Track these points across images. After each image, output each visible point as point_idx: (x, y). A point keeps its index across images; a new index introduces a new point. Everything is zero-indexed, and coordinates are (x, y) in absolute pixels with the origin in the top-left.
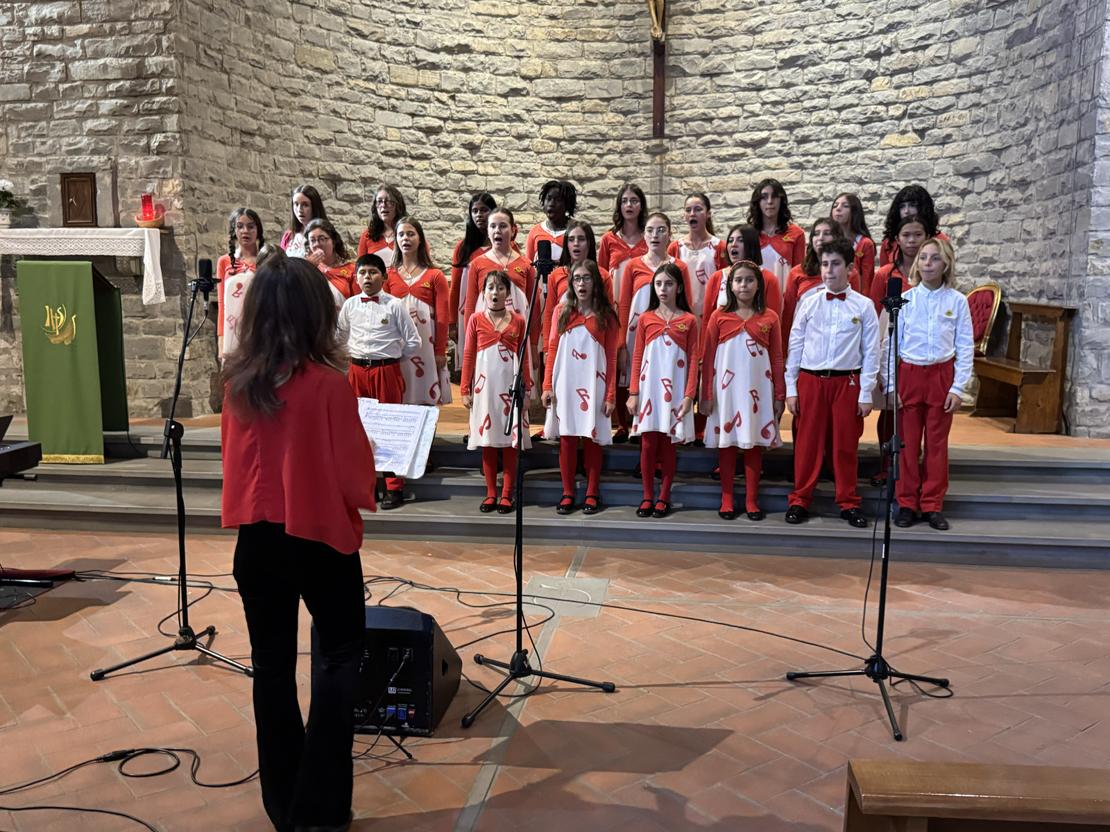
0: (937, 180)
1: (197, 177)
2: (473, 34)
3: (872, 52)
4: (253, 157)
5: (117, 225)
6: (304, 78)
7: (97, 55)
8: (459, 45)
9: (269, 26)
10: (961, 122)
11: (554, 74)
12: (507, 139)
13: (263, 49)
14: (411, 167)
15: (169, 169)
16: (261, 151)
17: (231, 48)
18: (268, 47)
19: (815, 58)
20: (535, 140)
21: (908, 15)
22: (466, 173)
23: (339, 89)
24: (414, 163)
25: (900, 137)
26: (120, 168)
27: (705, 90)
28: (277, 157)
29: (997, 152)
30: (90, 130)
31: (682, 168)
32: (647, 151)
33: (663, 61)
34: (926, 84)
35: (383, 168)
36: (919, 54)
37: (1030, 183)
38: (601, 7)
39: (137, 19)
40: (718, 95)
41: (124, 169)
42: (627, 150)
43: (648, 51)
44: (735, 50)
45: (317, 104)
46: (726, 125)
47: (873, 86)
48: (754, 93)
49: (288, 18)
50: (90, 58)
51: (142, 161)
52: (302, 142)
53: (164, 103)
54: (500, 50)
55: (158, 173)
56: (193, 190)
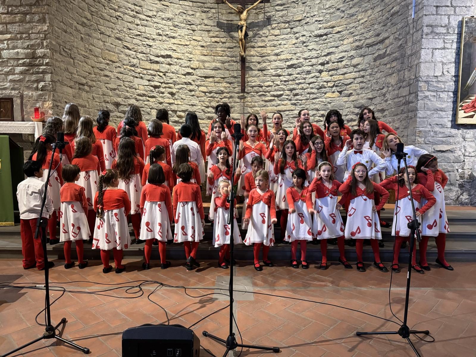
0: (347, 110)
1: (59, 101)
2: (172, 51)
3: (321, 63)
4: (84, 94)
5: (23, 120)
6: (105, 64)
7: (14, 48)
8: (167, 55)
9: (91, 42)
10: (356, 88)
11: (203, 68)
12: (186, 91)
13: (88, 51)
14: (148, 101)
15: (47, 97)
16: (87, 92)
17: (74, 49)
18: (90, 50)
19: (300, 65)
20: (197, 92)
21: (335, 50)
22: (170, 104)
23: (120, 69)
24: (149, 99)
25: (332, 94)
26: (24, 96)
27: (260, 76)
28: (94, 95)
29: (371, 99)
30: (10, 80)
31: (252, 104)
32: (239, 97)
33: (245, 64)
34: (342, 74)
35: (137, 101)
36: (339, 64)
37: (385, 110)
38: (221, 44)
39: (32, 33)
40: (264, 78)
41: (27, 97)
42: (231, 97)
43: (238, 61)
44: (270, 61)
45: (111, 74)
46: (267, 89)
47: (322, 75)
48: (278, 77)
49: (99, 40)
50: (11, 49)
51: (34, 93)
52: (104, 89)
53: (45, 69)
54: (183, 58)
55: (42, 98)
56: (58, 106)
